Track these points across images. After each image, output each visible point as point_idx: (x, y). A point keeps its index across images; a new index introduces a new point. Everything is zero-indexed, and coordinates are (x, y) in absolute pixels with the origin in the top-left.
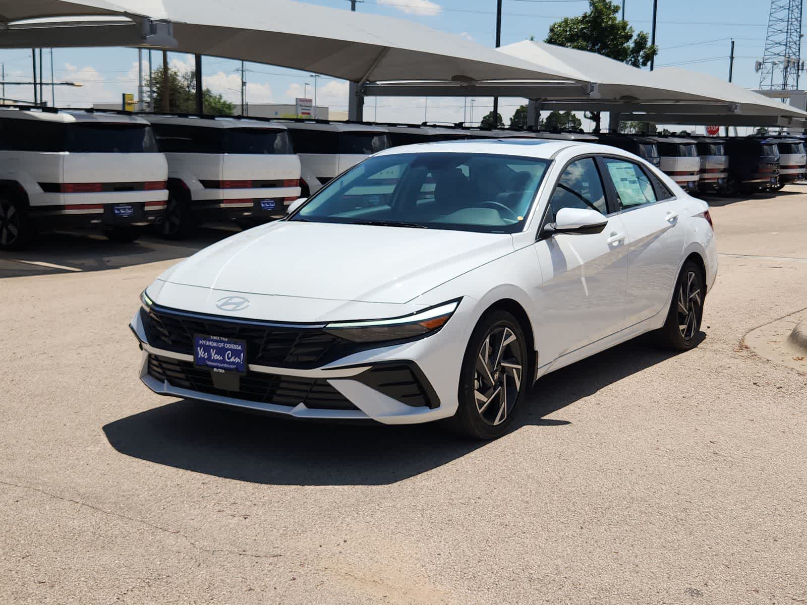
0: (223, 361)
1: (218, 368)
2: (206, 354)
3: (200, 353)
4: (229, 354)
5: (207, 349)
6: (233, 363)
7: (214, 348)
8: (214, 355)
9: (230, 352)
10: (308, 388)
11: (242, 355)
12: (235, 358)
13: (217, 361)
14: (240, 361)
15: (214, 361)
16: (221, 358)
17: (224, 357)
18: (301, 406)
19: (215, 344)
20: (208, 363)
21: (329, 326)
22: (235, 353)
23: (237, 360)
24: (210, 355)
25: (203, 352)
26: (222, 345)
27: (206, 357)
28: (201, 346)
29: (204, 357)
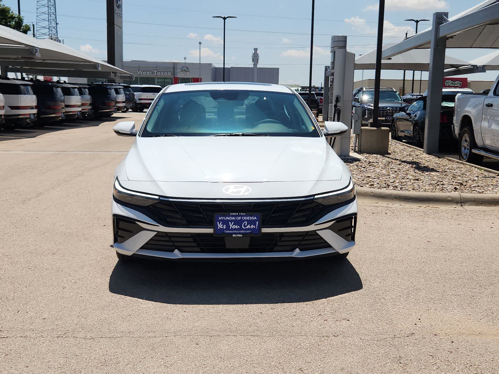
0: (241, 229)
1: (236, 234)
2: (225, 225)
3: (219, 226)
4: (246, 223)
5: (226, 222)
6: (249, 229)
7: (231, 221)
8: (232, 226)
9: (246, 222)
10: (301, 238)
11: (257, 222)
12: (250, 226)
13: (235, 229)
14: (255, 227)
15: (232, 229)
16: (239, 227)
17: (241, 226)
18: (297, 250)
19: (233, 218)
20: (226, 232)
21: (316, 197)
22: (250, 223)
23: (252, 226)
24: (228, 226)
25: (222, 225)
26: (240, 218)
27: (224, 228)
28: (220, 221)
29: (223, 228)
